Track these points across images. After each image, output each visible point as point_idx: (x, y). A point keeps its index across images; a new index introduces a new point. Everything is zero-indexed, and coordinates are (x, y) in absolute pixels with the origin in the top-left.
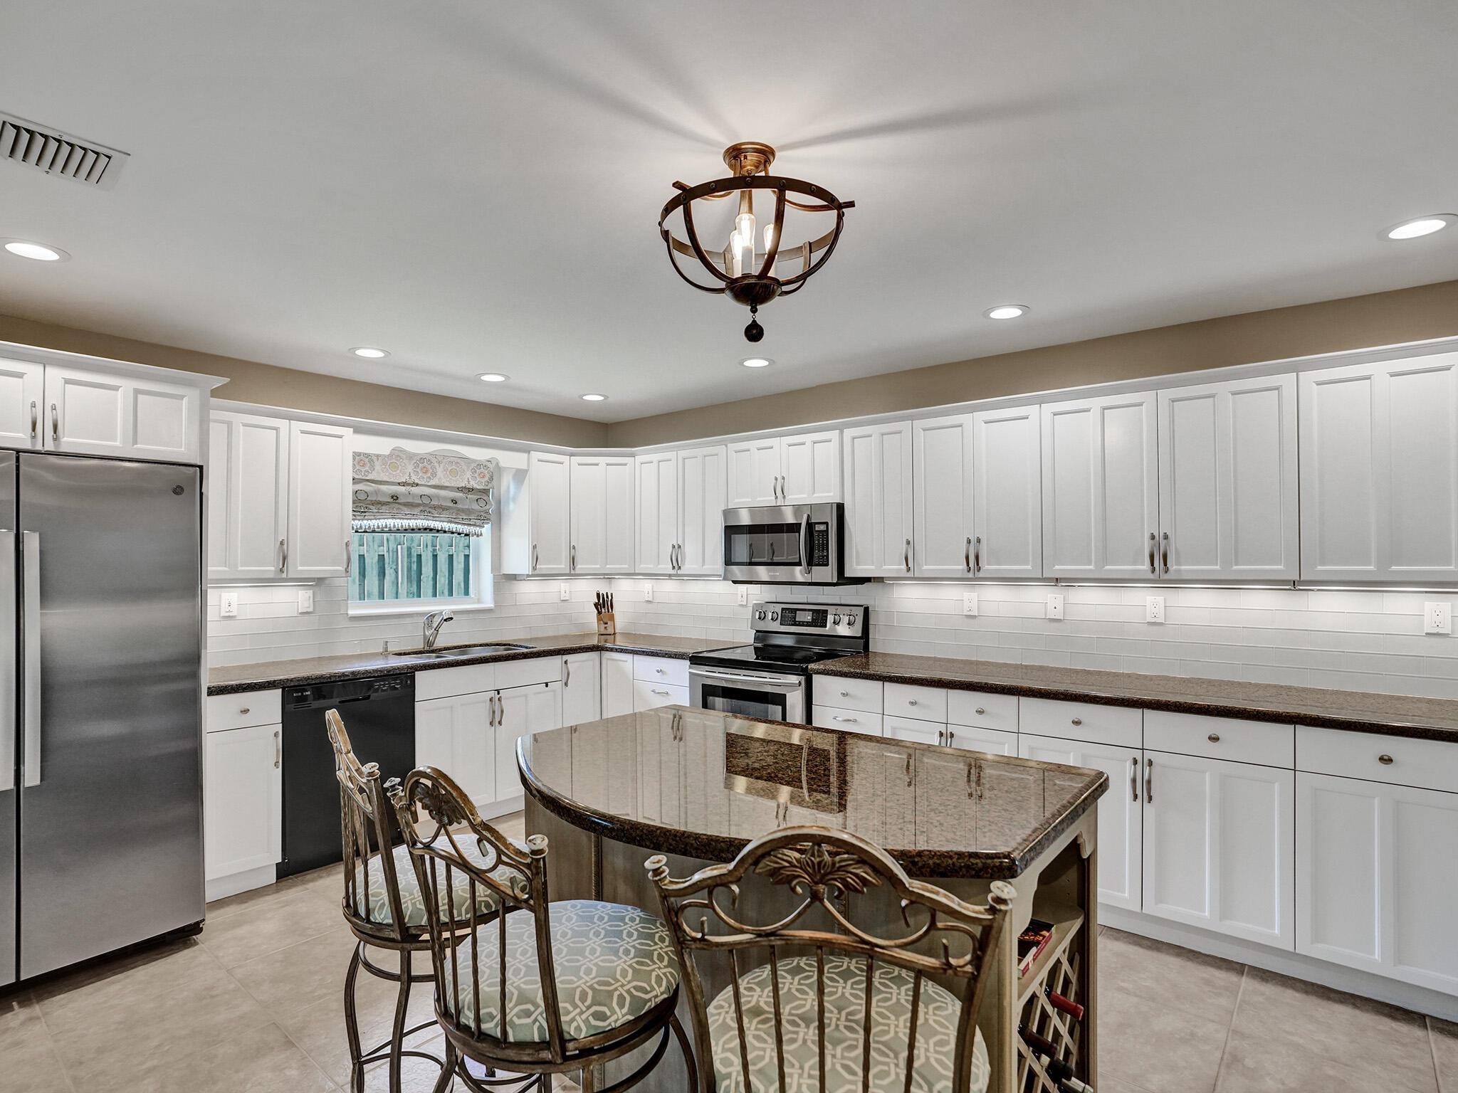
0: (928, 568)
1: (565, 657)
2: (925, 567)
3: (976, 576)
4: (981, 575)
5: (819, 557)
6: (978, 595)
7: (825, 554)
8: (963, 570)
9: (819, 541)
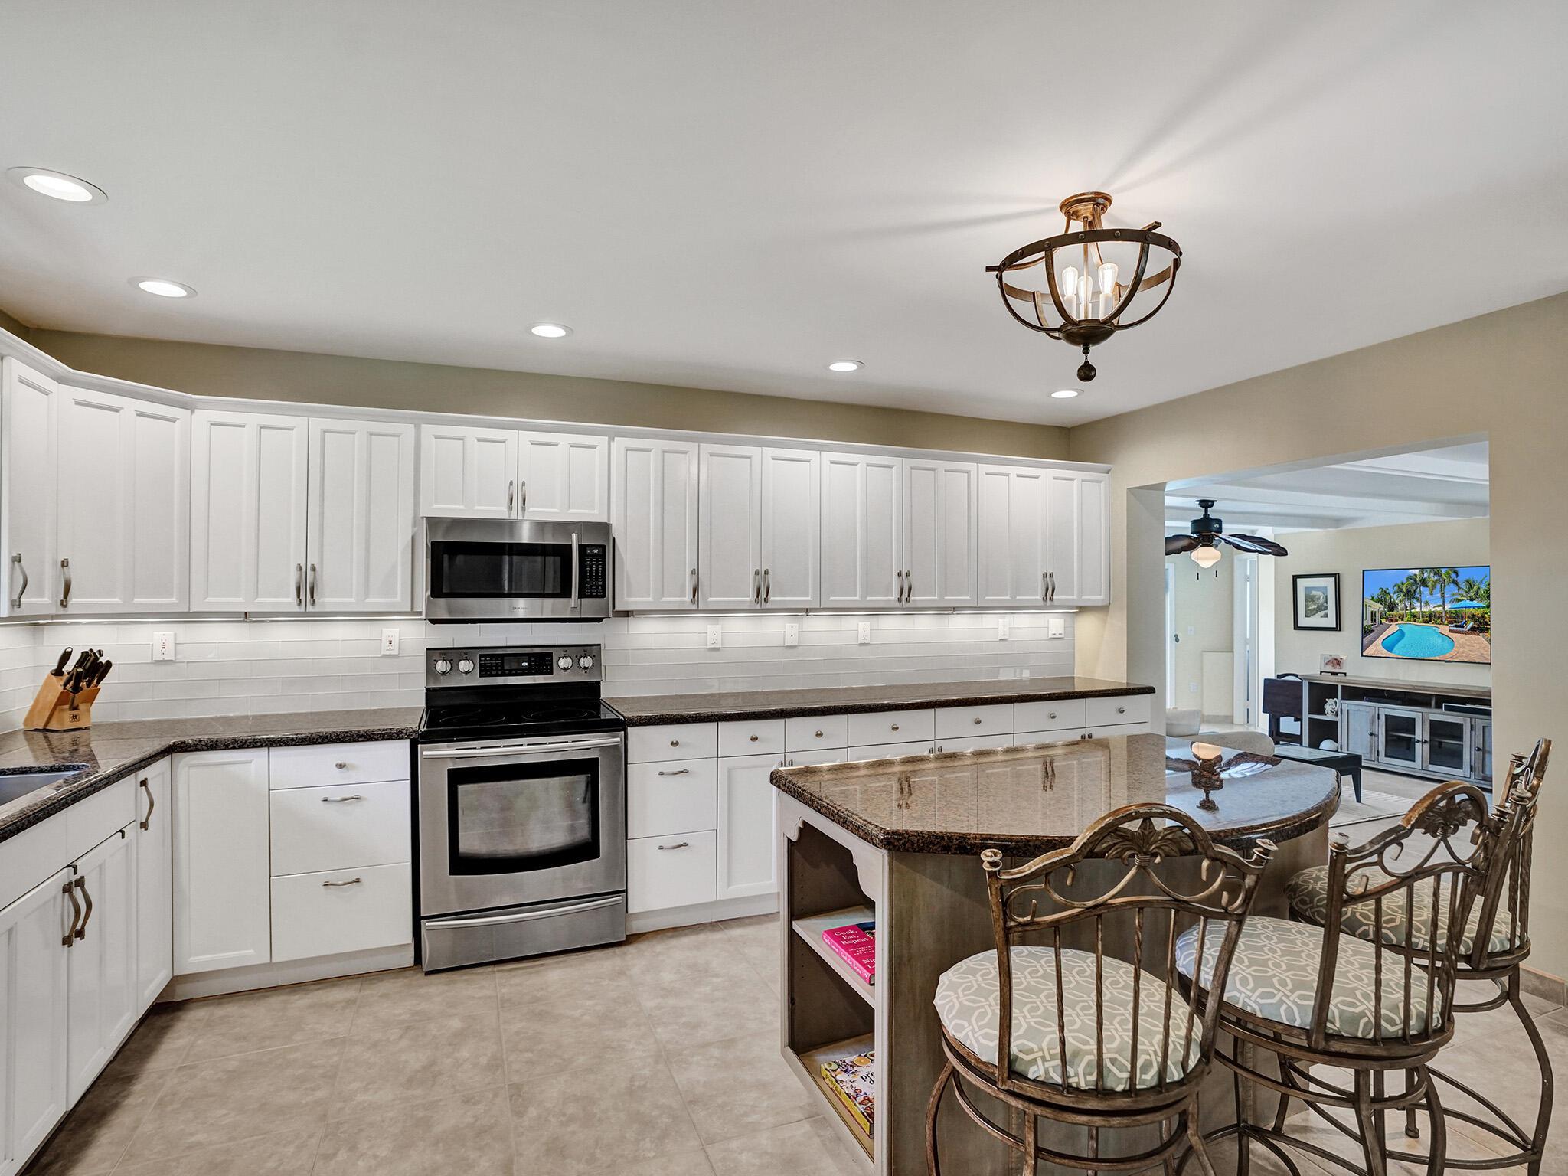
0: (714, 600)
1: (142, 775)
2: (710, 599)
3: (763, 607)
4: (768, 606)
5: (591, 587)
6: (722, 628)
7: (600, 583)
8: (751, 601)
9: (591, 567)
